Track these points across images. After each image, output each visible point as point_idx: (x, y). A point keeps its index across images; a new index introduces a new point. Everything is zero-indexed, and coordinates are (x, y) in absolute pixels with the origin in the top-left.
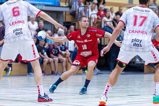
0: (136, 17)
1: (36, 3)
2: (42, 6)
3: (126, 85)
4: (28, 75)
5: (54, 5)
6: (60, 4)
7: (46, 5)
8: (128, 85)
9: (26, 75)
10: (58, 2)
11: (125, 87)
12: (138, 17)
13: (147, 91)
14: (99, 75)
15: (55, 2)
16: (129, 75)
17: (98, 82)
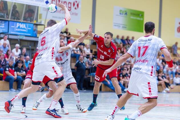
0: (139, 48)
1: (18, 34)
2: (22, 37)
3: (87, 101)
4: (9, 91)
5: (32, 35)
6: (37, 35)
7: (26, 36)
8: (89, 101)
9: (8, 91)
10: (36, 34)
11: (86, 102)
12: (142, 48)
13: (103, 106)
14: (66, 92)
15: (33, 33)
16: (90, 93)
17: (65, 98)
